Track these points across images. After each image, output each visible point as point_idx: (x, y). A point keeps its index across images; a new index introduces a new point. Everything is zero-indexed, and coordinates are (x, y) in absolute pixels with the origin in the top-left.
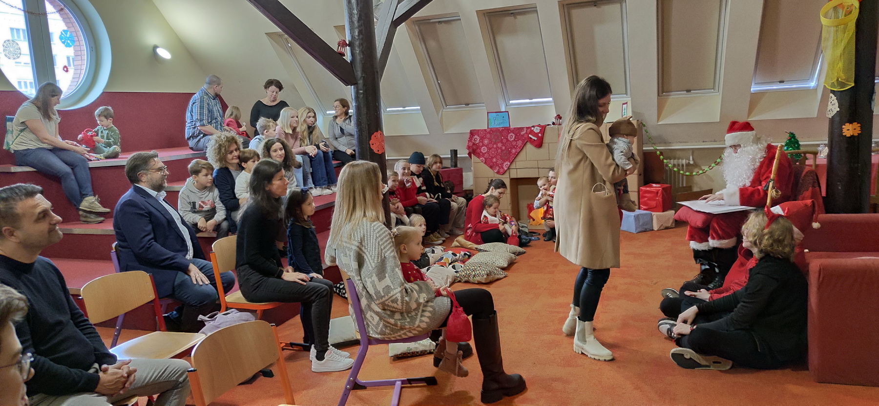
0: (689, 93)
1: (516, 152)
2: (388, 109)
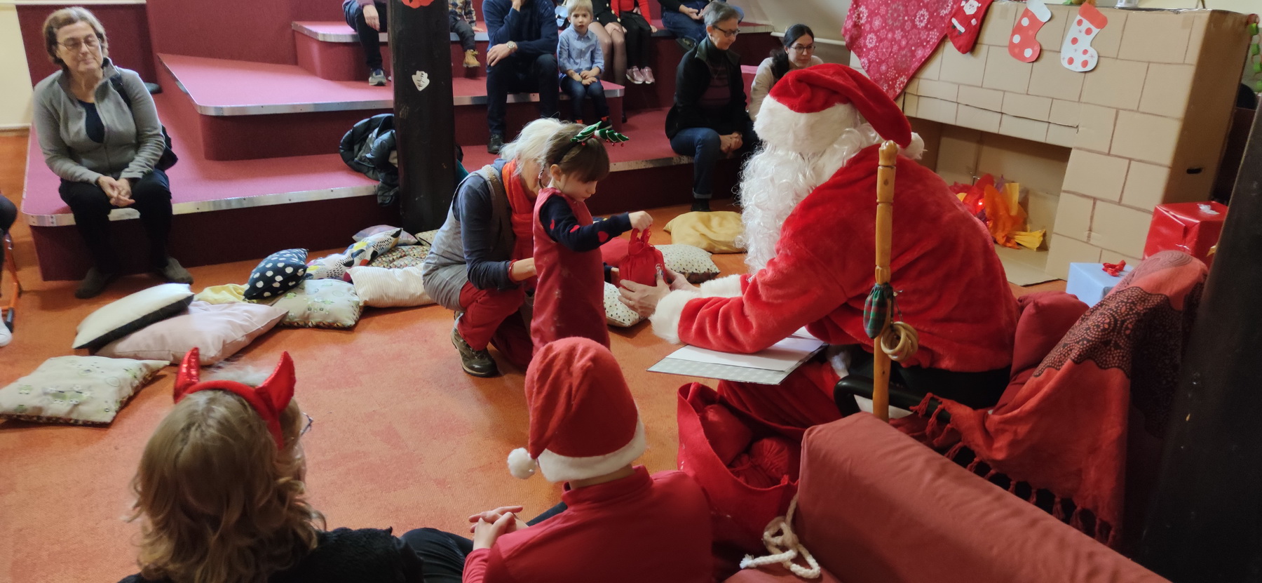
1: (923, 56)
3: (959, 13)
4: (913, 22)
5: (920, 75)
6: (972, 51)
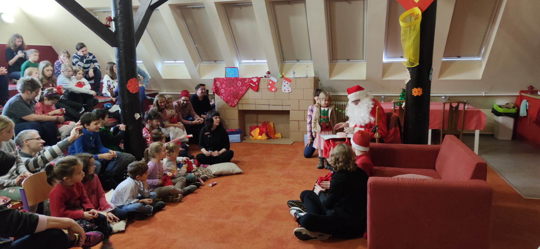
0: (349, 61)
1: (242, 93)
2: (165, 62)
3: (252, 82)
4: (237, 85)
5: (242, 98)
6: (257, 91)
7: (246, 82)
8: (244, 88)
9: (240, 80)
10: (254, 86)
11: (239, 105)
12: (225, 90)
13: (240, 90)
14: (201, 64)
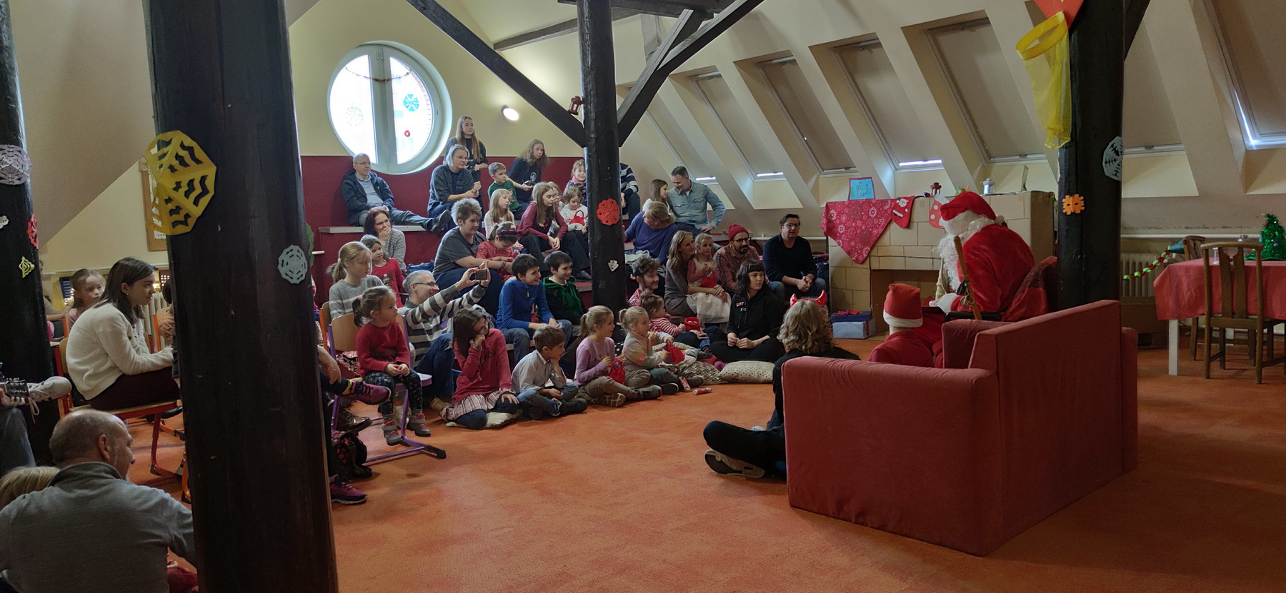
0: (1151, 150)
1: (878, 233)
2: (758, 175)
3: (897, 207)
4: (868, 215)
5: (878, 245)
6: (908, 226)
7: (886, 208)
8: (883, 221)
9: (874, 205)
10: (902, 216)
11: (872, 258)
12: (845, 226)
13: (875, 227)
14: (821, 176)
